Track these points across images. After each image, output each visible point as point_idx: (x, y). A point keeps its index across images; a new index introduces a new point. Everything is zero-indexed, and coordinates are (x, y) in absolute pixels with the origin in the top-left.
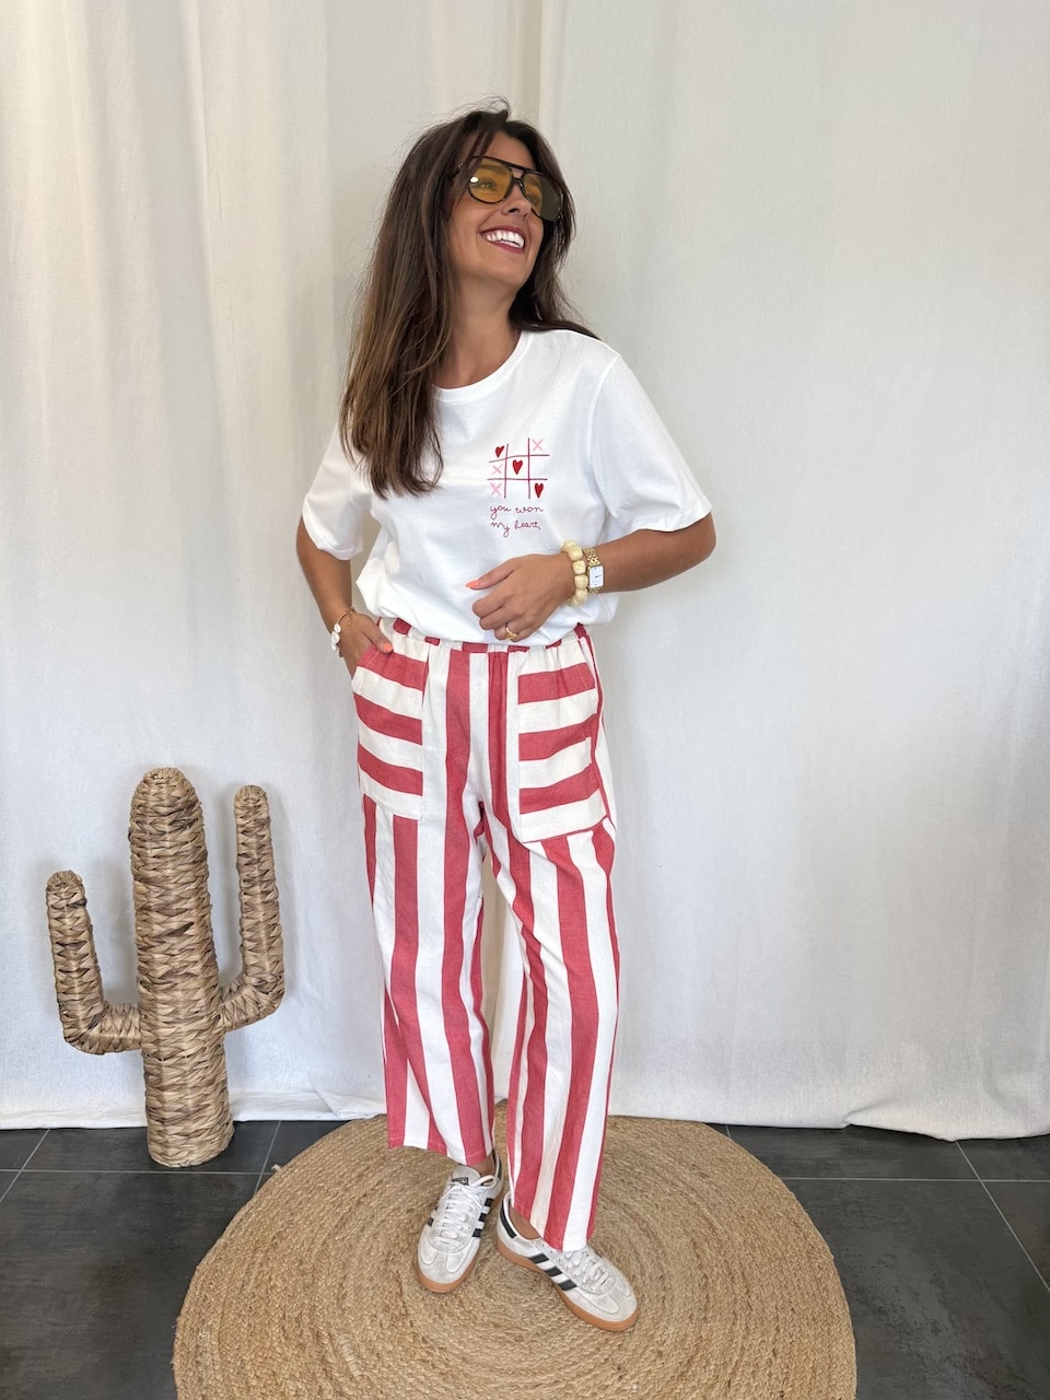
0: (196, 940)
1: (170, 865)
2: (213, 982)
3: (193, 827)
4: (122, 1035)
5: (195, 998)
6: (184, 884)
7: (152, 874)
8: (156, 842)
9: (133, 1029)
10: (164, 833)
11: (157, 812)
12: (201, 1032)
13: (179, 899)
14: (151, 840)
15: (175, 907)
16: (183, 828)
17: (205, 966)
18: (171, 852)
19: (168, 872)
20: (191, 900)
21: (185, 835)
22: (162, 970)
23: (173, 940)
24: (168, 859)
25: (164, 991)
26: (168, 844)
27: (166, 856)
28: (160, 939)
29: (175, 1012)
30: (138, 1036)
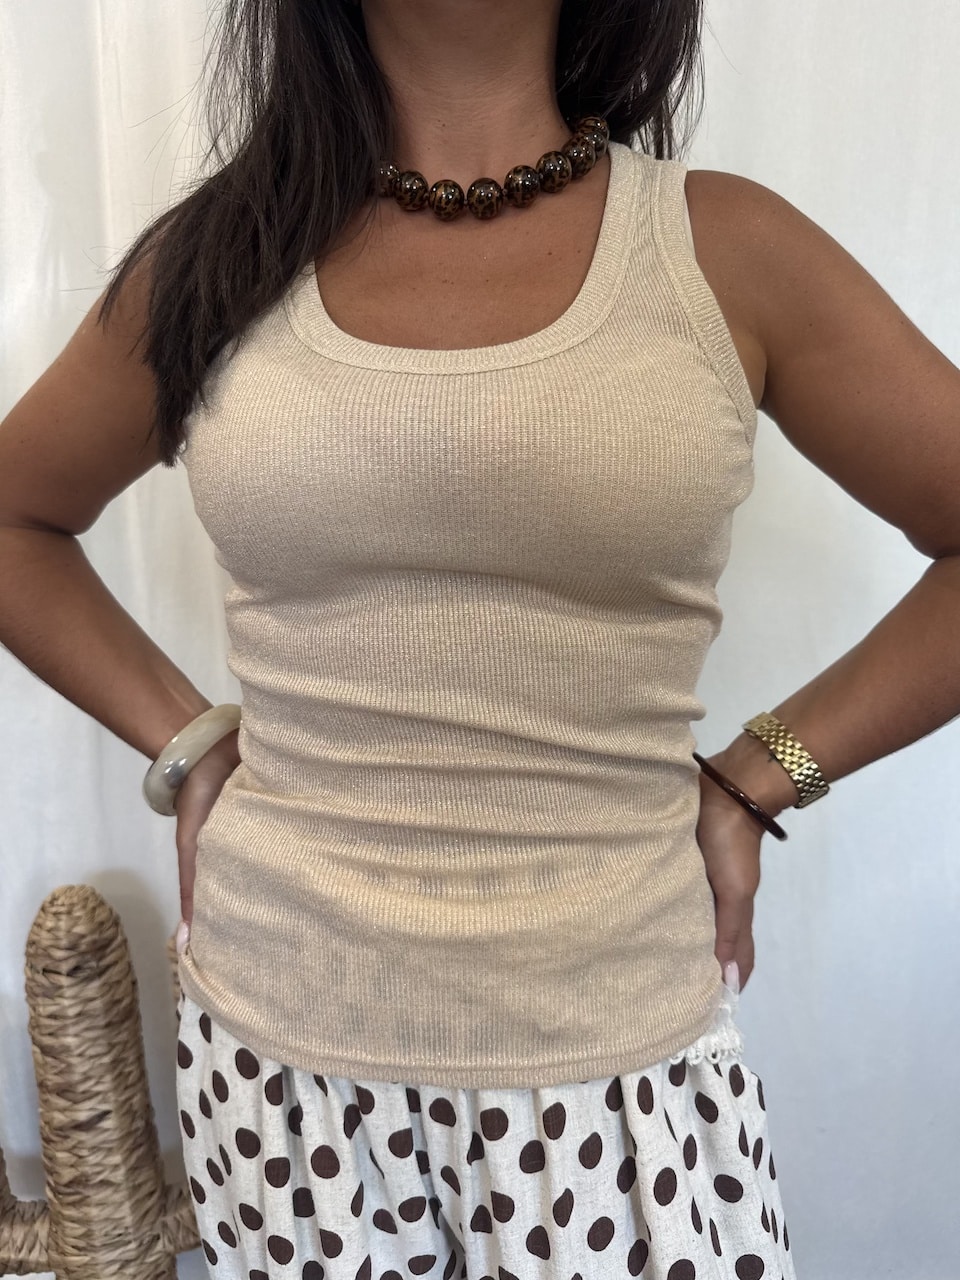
0: (115, 1135)
1: (72, 1030)
2: (145, 1189)
3: (104, 978)
4: (22, 1256)
5: (117, 1216)
6: (91, 1057)
7: (48, 1041)
8: (51, 997)
9: (38, 1247)
10: (60, 987)
11: (50, 956)
12: (126, 1263)
13: (87, 1078)
14: (45, 995)
15: (82, 1088)
16: (89, 979)
17: (133, 1170)
18: (72, 1012)
19: (70, 1041)
20: (103, 1080)
21: (93, 988)
22: (67, 1175)
23: (83, 1136)
24: (69, 1022)
25: (73, 1204)
26: (66, 1002)
27: (65, 1017)
28: (63, 1131)
29: (87, 1235)
30: (44, 1259)
